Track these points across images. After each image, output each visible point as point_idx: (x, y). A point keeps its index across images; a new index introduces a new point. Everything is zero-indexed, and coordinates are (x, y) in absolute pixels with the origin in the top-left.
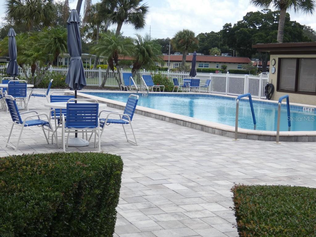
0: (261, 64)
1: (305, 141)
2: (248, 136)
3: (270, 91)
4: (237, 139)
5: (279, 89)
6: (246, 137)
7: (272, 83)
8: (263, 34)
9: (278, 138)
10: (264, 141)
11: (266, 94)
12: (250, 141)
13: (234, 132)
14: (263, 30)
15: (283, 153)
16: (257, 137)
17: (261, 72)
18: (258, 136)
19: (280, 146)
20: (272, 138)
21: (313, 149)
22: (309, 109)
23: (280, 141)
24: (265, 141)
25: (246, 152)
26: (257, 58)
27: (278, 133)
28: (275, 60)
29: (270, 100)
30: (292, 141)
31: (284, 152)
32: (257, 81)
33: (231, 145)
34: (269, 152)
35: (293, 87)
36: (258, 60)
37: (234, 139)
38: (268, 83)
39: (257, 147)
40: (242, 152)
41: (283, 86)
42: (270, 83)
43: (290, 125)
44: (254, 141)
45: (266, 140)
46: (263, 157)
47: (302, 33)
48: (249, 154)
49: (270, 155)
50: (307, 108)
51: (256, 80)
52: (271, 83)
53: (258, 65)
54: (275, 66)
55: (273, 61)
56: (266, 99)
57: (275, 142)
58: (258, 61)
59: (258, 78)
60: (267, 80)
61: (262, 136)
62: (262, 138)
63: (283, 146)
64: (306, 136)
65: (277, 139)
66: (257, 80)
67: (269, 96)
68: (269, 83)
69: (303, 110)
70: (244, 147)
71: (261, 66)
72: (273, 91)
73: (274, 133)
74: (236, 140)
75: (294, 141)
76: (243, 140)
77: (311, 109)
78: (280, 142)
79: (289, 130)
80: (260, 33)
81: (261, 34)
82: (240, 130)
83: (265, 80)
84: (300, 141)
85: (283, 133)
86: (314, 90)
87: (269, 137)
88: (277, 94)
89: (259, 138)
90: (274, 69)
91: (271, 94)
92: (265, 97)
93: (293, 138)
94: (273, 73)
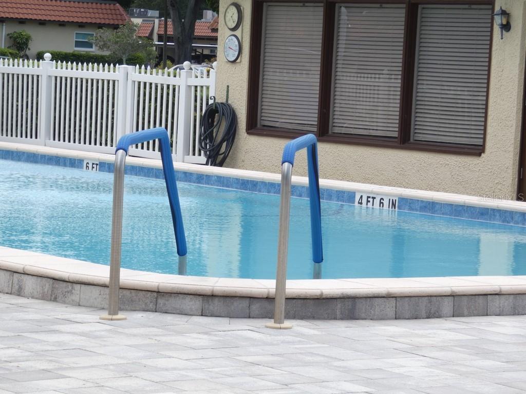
0: (170, 31)
1: (382, 318)
2: (161, 301)
3: (220, 132)
4: (116, 313)
5: (254, 127)
6: (151, 306)
7: (229, 102)
9: (280, 306)
10: (226, 320)
11: (206, 144)
12: (169, 318)
13: (104, 286)
15: (307, 364)
16: (196, 304)
17: (169, 62)
18: (200, 298)
19: (290, 338)
20: (256, 307)
21: (418, 347)
22: (377, 201)
23: (290, 316)
24: (230, 318)
25: (162, 362)
27: (281, 285)
28: (238, 6)
29: (221, 164)
30: (335, 319)
31: (308, 358)
32: (168, 94)
33: (96, 337)
34: (250, 359)
35: (312, 118)
36: (156, 13)
37: (105, 314)
38: (211, 102)
39: (202, 340)
40: (144, 362)
41: (270, 113)
42: (221, 99)
43: (318, 257)
44: (185, 318)
45: (231, 316)
46: (230, 380)
48: (174, 369)
49: (255, 369)
50: (371, 198)
52: (224, 101)
53: (155, 37)
54: (238, 33)
55: (233, 11)
56: (207, 164)
57: (271, 323)
58: (157, 21)
59: (172, 81)
60: (208, 88)
61: (216, 301)
62: (216, 305)
63: (302, 335)
64: (389, 297)
65: (277, 311)
66: (168, 86)
67: (218, 154)
68: (219, 100)
69: (356, 204)
70: (148, 341)
71: (170, 39)
72: (231, 135)
73: (265, 285)
74: (114, 317)
75: (342, 319)
76: (139, 316)
77: (386, 202)
78: (287, 323)
79: (317, 275)
82: (128, 276)
83: (199, 89)
84: (363, 315)
85: (300, 286)
86: (393, 129)
87: (245, 303)
88: (247, 143)
89: (207, 306)
90: (237, 43)
91: (225, 144)
92: (200, 155)
93: (339, 306)
94: (234, 62)
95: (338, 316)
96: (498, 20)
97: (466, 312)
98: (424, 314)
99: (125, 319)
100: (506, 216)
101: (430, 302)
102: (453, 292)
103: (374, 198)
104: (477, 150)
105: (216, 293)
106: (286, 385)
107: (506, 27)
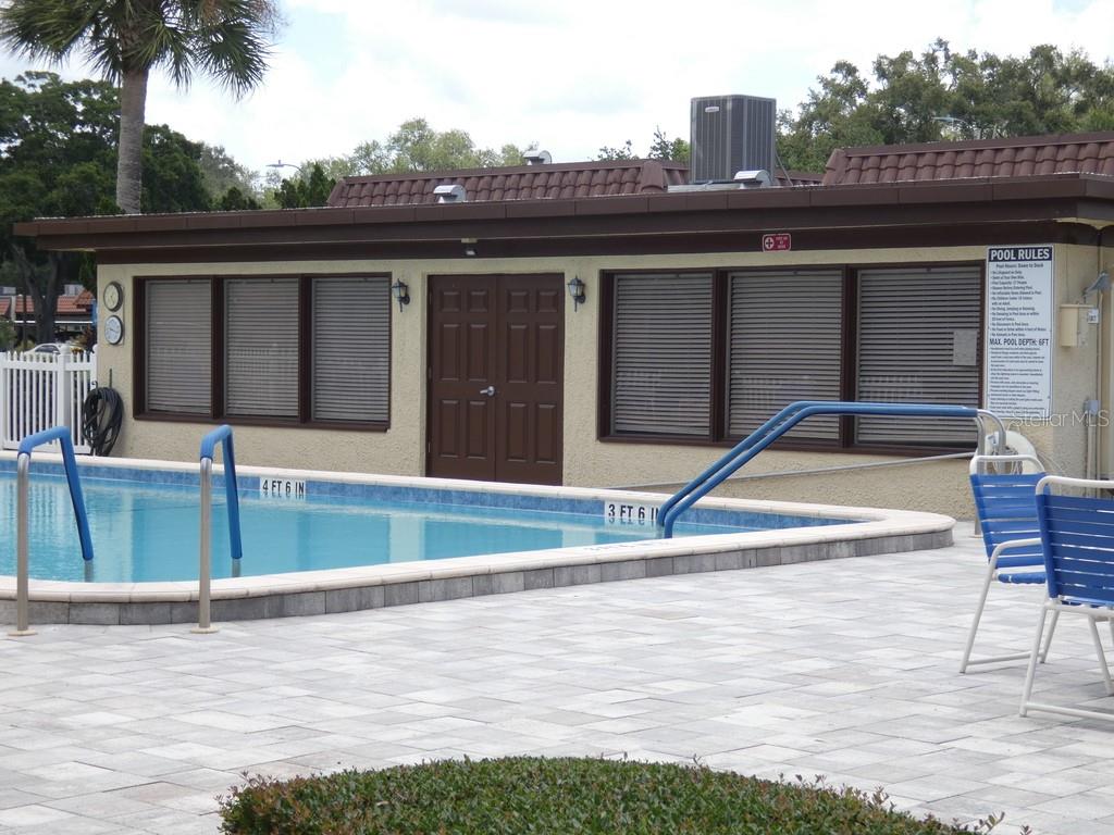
0: (30, 309)
1: (311, 614)
2: (74, 612)
3: (105, 418)
4: (25, 628)
5: (143, 411)
6: (63, 618)
7: (114, 386)
8: (28, 178)
9: (206, 608)
10: (147, 627)
11: (89, 432)
12: (84, 629)
13: (11, 599)
14: (32, 163)
15: (240, 670)
16: (113, 612)
17: (30, 342)
18: (117, 607)
19: (217, 643)
20: (177, 612)
21: (354, 643)
22: (283, 486)
23: (216, 618)
24: (150, 624)
25: (85, 680)
26: (7, 285)
27: (205, 586)
28: (117, 285)
29: (106, 454)
30: (263, 618)
31: (241, 663)
32: (44, 381)
33: (9, 656)
34: (179, 669)
35: (204, 400)
36: (13, 290)
37: (13, 630)
38: (93, 387)
39: (124, 652)
40: (66, 680)
41: (159, 397)
42: (104, 384)
43: (237, 553)
44: (101, 629)
45: (151, 623)
46: (162, 693)
47: (197, 174)
48: (100, 686)
49: (187, 679)
50: (277, 482)
51: (38, 376)
52: (107, 386)
53: (13, 316)
54: (119, 313)
55: (113, 291)
56: (91, 454)
57: (196, 627)
58: (14, 298)
59: (48, 367)
60: (88, 372)
61: (134, 606)
62: (135, 613)
63: (228, 638)
64: (317, 591)
65: (202, 615)
66: (44, 373)
67: (103, 442)
68: (101, 386)
69: (262, 490)
70: (65, 657)
71: (30, 317)
72: (117, 420)
73: (188, 588)
74: (24, 632)
75: (270, 618)
76: (51, 629)
77: (293, 487)
78: (213, 627)
79: (236, 573)
80: (14, 176)
81: (22, 177)
82: (40, 587)
83: (78, 374)
84: (292, 612)
85: (223, 586)
86: (292, 407)
87: (167, 608)
88: (136, 429)
89: (124, 615)
90: (118, 324)
91: (110, 431)
92: (83, 444)
93: (267, 604)
94: (116, 344)
95: (266, 614)
96: (396, 293)
97: (397, 601)
98: (354, 605)
99: (36, 634)
100: (419, 494)
101: (361, 593)
102: (383, 581)
103: (280, 482)
104: (383, 426)
105: (134, 600)
106: (224, 694)
107: (405, 300)
